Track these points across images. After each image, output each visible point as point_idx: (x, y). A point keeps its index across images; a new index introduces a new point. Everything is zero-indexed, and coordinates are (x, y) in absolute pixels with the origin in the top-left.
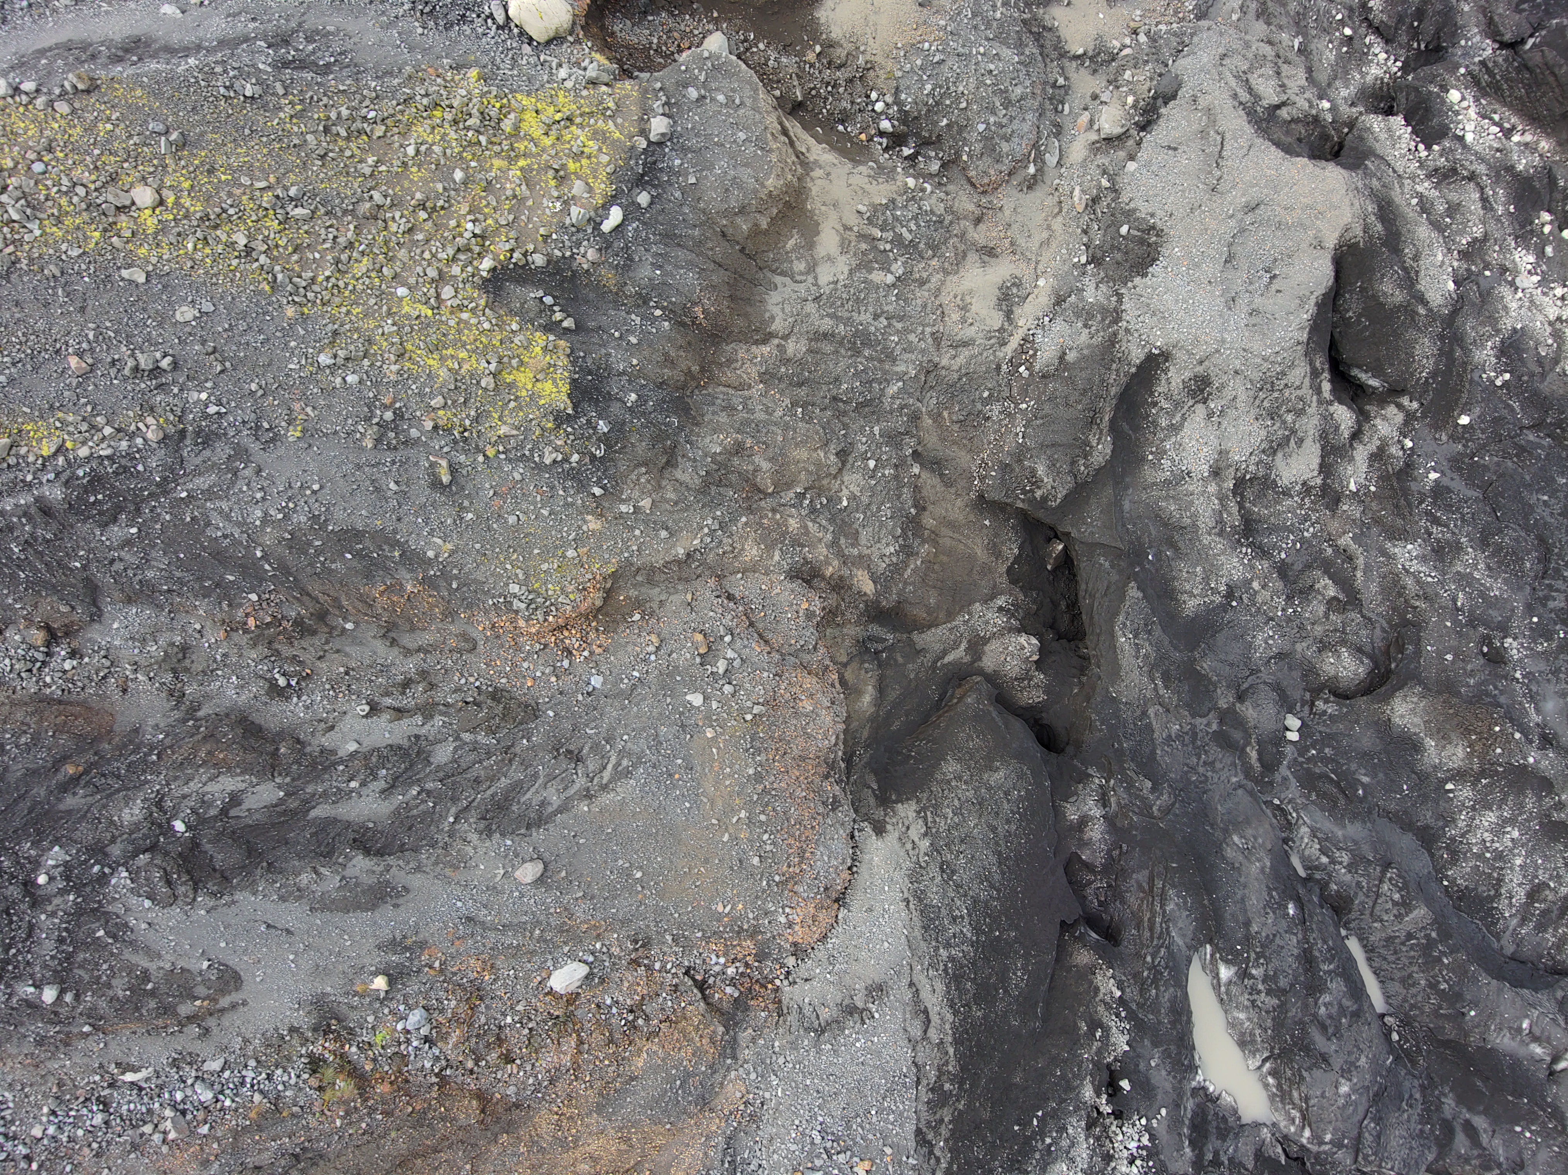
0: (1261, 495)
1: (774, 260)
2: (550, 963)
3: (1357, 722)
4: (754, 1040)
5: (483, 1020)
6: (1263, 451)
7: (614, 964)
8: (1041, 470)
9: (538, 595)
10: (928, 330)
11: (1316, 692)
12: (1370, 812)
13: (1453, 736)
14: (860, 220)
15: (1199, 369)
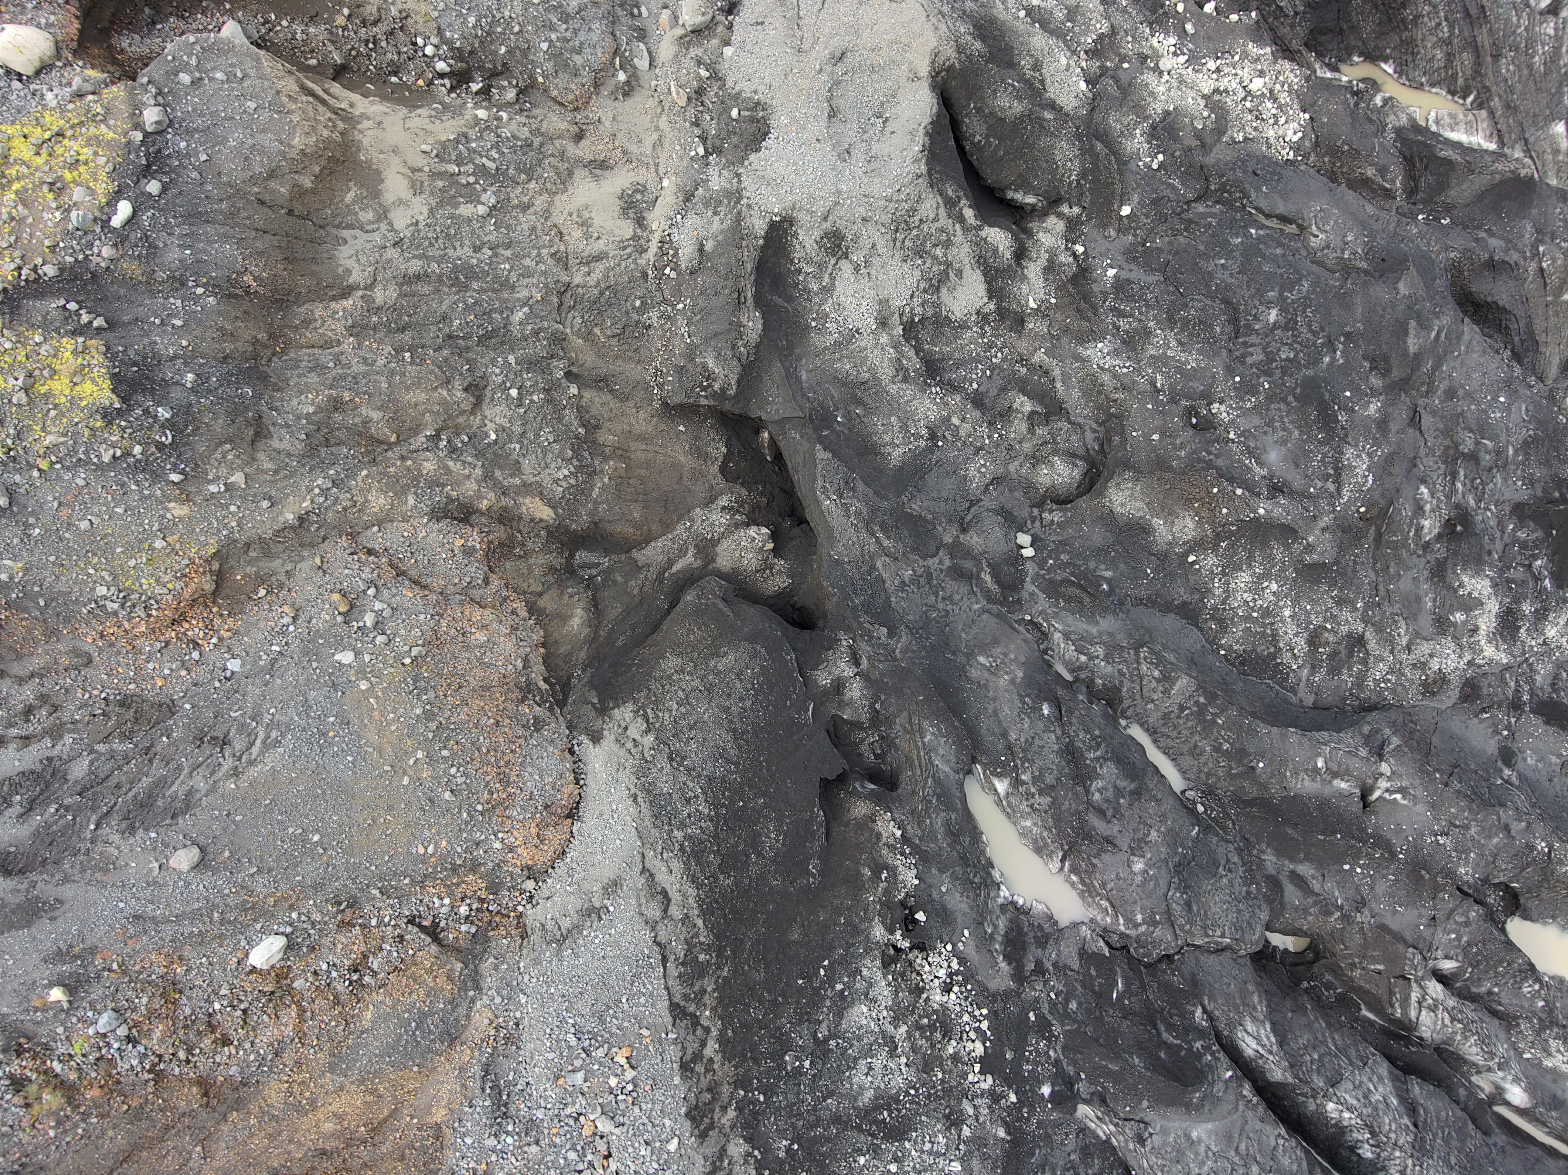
0: (937, 335)
1: (334, 216)
2: (243, 943)
3: (1083, 522)
4: (496, 968)
5: (188, 1011)
6: (925, 291)
7: (321, 930)
8: (711, 362)
9: (133, 591)
10: (545, 252)
11: (1040, 505)
12: (1121, 603)
13: (1176, 508)
14: (429, 160)
15: (827, 225)
